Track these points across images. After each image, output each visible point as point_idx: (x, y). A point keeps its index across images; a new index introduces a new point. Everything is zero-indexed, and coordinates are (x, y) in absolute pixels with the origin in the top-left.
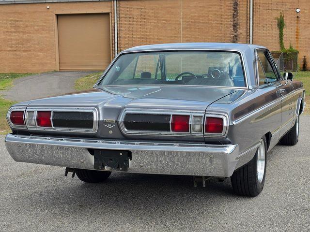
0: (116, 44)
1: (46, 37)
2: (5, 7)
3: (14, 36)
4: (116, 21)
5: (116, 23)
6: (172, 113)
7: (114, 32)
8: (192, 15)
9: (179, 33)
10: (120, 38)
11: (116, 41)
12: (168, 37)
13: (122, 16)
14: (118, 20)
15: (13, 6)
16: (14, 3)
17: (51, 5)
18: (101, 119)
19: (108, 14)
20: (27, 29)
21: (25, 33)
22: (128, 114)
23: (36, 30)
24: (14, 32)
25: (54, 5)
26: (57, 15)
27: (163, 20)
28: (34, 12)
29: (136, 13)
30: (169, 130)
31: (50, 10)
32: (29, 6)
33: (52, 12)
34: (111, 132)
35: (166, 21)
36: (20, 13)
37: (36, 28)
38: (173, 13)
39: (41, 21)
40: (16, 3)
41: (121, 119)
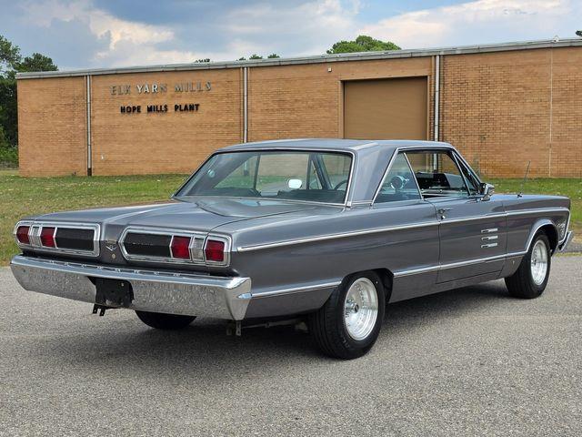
0: (436, 128)
1: (324, 117)
2: (265, 71)
3: (276, 116)
4: (437, 89)
5: (437, 94)
6: (173, 235)
7: (434, 108)
8: (572, 77)
9: (547, 108)
10: (443, 117)
11: (437, 123)
12: (526, 116)
13: (448, 80)
14: (442, 87)
15: (276, 70)
16: (278, 64)
17: (334, 66)
18: (102, 240)
19: (425, 78)
20: (296, 105)
21: (292, 111)
22: (129, 234)
23: (309, 107)
24: (277, 110)
25: (340, 66)
26: (344, 83)
27: (519, 86)
28: (307, 78)
29: (472, 76)
30: (169, 256)
31: (332, 74)
32: (301, 69)
33: (336, 77)
34: (114, 256)
35: (524, 87)
36: (287, 80)
37: (310, 103)
38: (537, 73)
39: (319, 91)
40: (282, 64)
41: (121, 241)
